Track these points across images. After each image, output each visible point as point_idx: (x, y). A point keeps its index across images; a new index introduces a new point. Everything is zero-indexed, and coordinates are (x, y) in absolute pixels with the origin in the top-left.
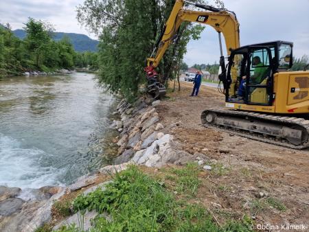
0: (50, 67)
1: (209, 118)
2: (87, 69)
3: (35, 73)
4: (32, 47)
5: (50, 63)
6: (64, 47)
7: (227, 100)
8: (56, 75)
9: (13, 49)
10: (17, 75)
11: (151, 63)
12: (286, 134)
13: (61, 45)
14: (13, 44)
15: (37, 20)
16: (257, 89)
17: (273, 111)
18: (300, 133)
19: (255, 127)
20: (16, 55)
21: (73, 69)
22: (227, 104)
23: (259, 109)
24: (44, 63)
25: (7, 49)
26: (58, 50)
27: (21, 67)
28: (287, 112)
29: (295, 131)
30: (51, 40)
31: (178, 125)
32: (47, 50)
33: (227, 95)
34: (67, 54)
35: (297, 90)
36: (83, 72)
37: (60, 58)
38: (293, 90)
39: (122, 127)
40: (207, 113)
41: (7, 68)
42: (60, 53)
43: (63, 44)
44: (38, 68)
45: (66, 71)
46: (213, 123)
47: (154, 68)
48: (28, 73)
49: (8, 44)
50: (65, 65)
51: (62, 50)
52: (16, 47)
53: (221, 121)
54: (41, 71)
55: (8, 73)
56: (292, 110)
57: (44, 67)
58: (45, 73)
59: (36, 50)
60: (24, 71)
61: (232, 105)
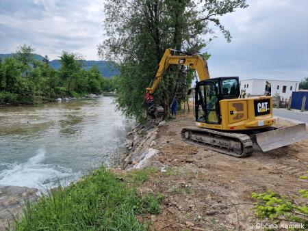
0: (80, 92)
1: (187, 134)
2: (115, 93)
3: (67, 99)
4: (65, 76)
5: (80, 89)
6: (93, 74)
7: (197, 120)
8: (85, 99)
9: (48, 78)
10: (51, 101)
11: (149, 91)
12: (232, 146)
13: (90, 73)
14: (48, 74)
15: (70, 53)
16: (211, 112)
17: (221, 129)
18: (239, 144)
19: (214, 141)
20: (51, 84)
21: (100, 94)
22: (197, 123)
23: (213, 126)
24: (75, 90)
25: (44, 79)
26: (87, 78)
27: (54, 94)
28: (229, 129)
29: (237, 143)
30: (82, 69)
31: (168, 142)
32: (77, 78)
33: (197, 116)
34: (95, 80)
35: (235, 112)
36: (111, 96)
37: (90, 84)
38: (232, 113)
39: (132, 145)
40: (184, 131)
41: (43, 95)
42: (89, 80)
43: (92, 72)
44: (69, 94)
45: (94, 95)
46: (189, 139)
47: (150, 94)
48: (60, 99)
49: (44, 75)
50: (93, 90)
51: (91, 77)
52: (51, 77)
53: (194, 137)
54: (72, 97)
55: (43, 100)
56: (232, 128)
57: (75, 93)
58: (75, 98)
59: (68, 79)
60: (57, 97)
61: (199, 124)
